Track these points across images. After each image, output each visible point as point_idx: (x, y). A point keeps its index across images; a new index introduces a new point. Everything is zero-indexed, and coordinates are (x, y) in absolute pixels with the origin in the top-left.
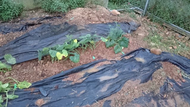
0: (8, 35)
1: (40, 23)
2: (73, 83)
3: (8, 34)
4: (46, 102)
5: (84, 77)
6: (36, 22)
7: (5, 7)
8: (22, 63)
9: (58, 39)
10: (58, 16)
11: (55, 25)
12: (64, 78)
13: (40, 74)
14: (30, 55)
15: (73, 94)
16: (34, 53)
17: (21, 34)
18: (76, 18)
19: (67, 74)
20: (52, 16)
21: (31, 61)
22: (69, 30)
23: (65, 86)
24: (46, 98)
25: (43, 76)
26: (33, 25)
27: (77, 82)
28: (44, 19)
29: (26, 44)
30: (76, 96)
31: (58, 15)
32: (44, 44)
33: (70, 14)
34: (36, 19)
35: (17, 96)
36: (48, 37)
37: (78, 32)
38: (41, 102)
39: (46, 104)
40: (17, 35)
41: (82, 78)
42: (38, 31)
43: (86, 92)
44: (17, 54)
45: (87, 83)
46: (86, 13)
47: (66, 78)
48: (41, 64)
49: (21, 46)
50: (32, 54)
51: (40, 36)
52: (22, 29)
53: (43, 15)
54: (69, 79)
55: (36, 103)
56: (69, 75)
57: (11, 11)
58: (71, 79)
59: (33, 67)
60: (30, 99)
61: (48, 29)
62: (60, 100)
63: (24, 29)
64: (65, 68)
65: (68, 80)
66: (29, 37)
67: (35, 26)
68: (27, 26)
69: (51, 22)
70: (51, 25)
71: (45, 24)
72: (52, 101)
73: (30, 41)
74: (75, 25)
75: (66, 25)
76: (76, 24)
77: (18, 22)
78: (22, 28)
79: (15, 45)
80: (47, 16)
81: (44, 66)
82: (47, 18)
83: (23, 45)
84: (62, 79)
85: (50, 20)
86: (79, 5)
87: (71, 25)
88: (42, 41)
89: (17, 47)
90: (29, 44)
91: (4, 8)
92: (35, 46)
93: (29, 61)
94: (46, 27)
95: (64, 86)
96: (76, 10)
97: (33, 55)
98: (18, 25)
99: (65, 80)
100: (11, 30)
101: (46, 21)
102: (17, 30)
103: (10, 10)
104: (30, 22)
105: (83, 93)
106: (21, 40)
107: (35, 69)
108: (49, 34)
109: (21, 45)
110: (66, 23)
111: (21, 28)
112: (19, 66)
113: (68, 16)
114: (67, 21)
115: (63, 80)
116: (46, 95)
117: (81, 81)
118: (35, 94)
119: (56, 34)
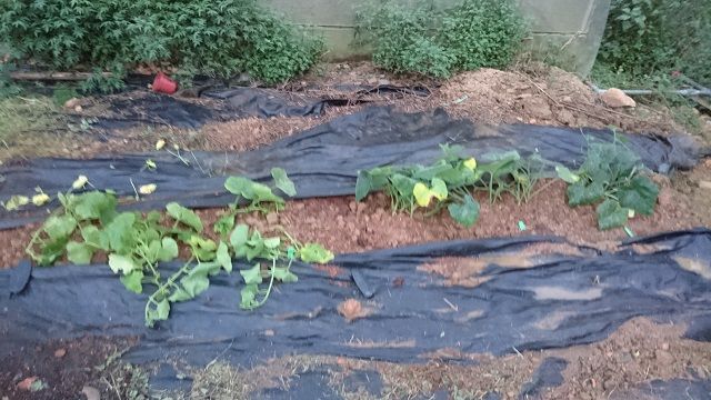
0: (275, 121)
1: (362, 102)
2: (449, 283)
3: (273, 118)
4: (366, 312)
5: (484, 274)
6: (349, 95)
7: (279, 44)
8: (308, 198)
9: (412, 153)
10: (416, 89)
11: (405, 114)
12: (423, 263)
13: (355, 238)
14: (330, 184)
15: (445, 311)
16: (342, 179)
17: (309, 124)
18: (473, 98)
19: (434, 255)
20: (398, 85)
21: (330, 198)
22: (448, 134)
23: (424, 285)
24: (368, 302)
25: (363, 246)
26: (341, 102)
27: (461, 283)
28: (375, 91)
29: (319, 153)
30: (455, 319)
31: (417, 84)
32: (371, 160)
33: (458, 86)
34: (349, 88)
35: (296, 278)
36: (384, 143)
37: (475, 143)
38: (355, 309)
39: (367, 318)
40: (296, 125)
41: (476, 275)
42: (353, 122)
43: (486, 316)
44: (296, 175)
45: (492, 291)
46: (511, 86)
47: (430, 263)
48: (358, 213)
49: (307, 157)
50: (335, 181)
51: (361, 136)
52: (311, 112)
53: (372, 80)
54: (436, 267)
55: (339, 308)
56: (437, 259)
57: (290, 58)
58: (444, 271)
59: (336, 216)
60: (326, 293)
61: (385, 122)
62: (405, 317)
63: (317, 110)
64: (428, 236)
65: (434, 271)
66: (329, 135)
67: (347, 107)
68: (326, 104)
69: (393, 102)
70: (394, 110)
71: (375, 107)
72: (384, 313)
73: (331, 147)
74: (467, 121)
75: (440, 116)
76: (473, 119)
77: (301, 90)
78: (313, 108)
79: (289, 152)
80: (385, 82)
81: (367, 219)
82: (384, 89)
83: (312, 155)
84: (417, 263)
85: (392, 98)
86: (489, 60)
87: (455, 118)
88: (366, 151)
89: (294, 157)
90: (328, 155)
91: (275, 46)
92: (344, 162)
93: (325, 198)
94: (379, 115)
95: (421, 285)
96: (477, 75)
97: (338, 185)
98: (303, 99)
99: (426, 270)
100: (283, 109)
101: (378, 97)
102: (298, 112)
103: (289, 54)
104: (334, 94)
105: (477, 319)
106: (310, 140)
107: (341, 223)
108: (388, 137)
109: (306, 154)
110: (439, 111)
111: (311, 107)
112: (300, 206)
113: (449, 89)
114: (445, 105)
115: (419, 268)
116: (368, 294)
117: (473, 282)
118: (340, 284)
119: (406, 138)
